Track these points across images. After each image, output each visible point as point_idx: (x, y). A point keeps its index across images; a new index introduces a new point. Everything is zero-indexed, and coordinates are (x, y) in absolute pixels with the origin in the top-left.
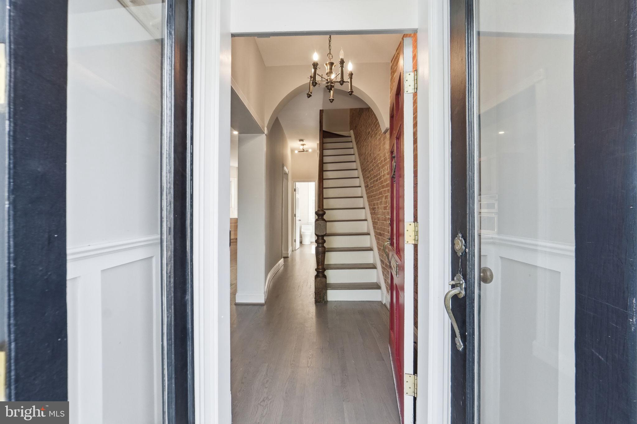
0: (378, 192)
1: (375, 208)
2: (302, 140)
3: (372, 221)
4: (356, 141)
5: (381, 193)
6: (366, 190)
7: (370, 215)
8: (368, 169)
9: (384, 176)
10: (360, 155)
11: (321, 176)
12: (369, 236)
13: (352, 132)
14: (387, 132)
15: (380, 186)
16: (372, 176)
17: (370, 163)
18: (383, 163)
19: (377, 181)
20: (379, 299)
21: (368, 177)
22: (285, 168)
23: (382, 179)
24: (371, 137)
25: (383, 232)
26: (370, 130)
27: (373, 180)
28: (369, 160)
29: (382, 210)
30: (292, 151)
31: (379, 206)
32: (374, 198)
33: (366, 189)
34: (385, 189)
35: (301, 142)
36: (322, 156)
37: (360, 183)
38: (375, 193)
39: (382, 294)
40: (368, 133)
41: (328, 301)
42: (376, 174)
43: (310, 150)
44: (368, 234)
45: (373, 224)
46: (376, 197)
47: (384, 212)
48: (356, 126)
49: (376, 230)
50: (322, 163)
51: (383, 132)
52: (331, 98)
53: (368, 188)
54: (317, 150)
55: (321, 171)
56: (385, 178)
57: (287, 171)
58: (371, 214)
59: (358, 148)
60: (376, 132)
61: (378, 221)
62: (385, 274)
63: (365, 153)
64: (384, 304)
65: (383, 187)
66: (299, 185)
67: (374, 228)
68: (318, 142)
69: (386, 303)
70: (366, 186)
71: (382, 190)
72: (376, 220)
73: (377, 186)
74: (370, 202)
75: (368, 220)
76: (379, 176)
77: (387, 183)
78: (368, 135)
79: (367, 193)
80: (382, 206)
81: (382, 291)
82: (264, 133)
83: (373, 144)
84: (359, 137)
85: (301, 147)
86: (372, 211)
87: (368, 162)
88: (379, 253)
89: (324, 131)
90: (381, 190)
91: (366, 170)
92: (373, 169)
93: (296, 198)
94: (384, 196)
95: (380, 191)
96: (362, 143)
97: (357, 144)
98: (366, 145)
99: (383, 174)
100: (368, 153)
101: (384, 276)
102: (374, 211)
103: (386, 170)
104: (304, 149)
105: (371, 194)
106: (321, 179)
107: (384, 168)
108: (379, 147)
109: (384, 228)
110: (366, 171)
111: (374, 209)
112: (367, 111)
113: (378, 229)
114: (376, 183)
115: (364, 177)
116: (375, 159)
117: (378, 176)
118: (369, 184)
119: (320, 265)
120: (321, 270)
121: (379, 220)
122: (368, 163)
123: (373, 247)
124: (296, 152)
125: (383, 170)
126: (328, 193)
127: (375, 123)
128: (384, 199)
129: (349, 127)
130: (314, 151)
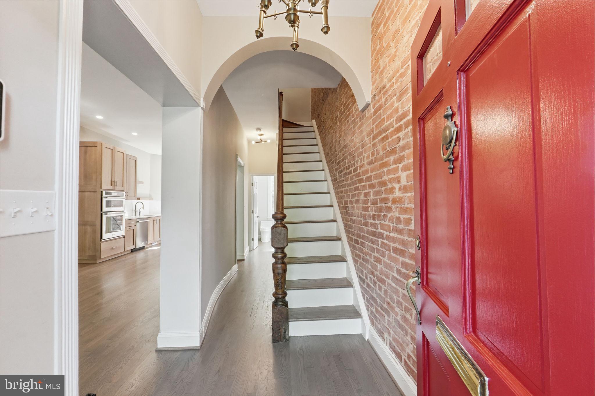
0: (353, 187)
1: (348, 207)
2: (259, 129)
3: (344, 223)
4: (318, 130)
5: (357, 189)
6: (334, 185)
7: (341, 215)
8: (336, 160)
9: (361, 166)
10: (324, 145)
11: (281, 168)
12: (339, 242)
13: (314, 121)
14: (366, 109)
15: (355, 179)
16: (342, 168)
17: (340, 152)
18: (361, 150)
19: (350, 173)
20: (359, 331)
21: (336, 170)
22: (239, 159)
23: (359, 171)
24: (340, 122)
25: (362, 240)
26: (338, 114)
27: (344, 172)
28: (337, 149)
29: (359, 210)
30: (249, 141)
31: (354, 204)
32: (345, 194)
33: (334, 183)
34: (363, 184)
35: (259, 131)
36: (281, 146)
37: (325, 176)
38: (346, 188)
39: (364, 326)
40: (335, 118)
41: (290, 337)
42: (348, 165)
43: (269, 141)
44: (339, 239)
45: (345, 227)
46: (349, 193)
47: (364, 214)
48: (319, 115)
49: (350, 236)
50: (281, 155)
51: (360, 109)
52: (294, 42)
53: (336, 182)
54: (277, 141)
55: (281, 162)
56: (363, 169)
57: (242, 163)
58: (342, 213)
59: (321, 138)
60: (347, 113)
61: (353, 225)
62: (367, 298)
63: (332, 141)
64: (366, 340)
65: (361, 181)
66: (256, 179)
67: (347, 232)
68: (277, 132)
69: (370, 340)
70: (334, 180)
71: (359, 184)
72: (349, 223)
73: (351, 180)
74: (339, 199)
75: (338, 220)
76: (354, 168)
77: (368, 175)
78: (335, 120)
79: (335, 189)
80: (359, 205)
81: (363, 321)
82: (199, 106)
83: (343, 129)
84: (322, 126)
85: (259, 137)
86: (342, 211)
87: (336, 151)
88: (355, 266)
89: (283, 120)
90: (357, 185)
91: (333, 161)
92: (343, 158)
93: (254, 193)
94: (362, 192)
95: (355, 186)
96: (327, 131)
97: (320, 133)
98: (332, 133)
99: (359, 164)
100: (336, 141)
101: (364, 299)
102: (345, 211)
103: (365, 159)
104: (262, 139)
105: (341, 189)
106: (281, 172)
107: (362, 157)
108: (353, 130)
109: (363, 235)
110: (333, 163)
111: (346, 208)
112: (334, 93)
113: (353, 235)
114: (349, 176)
115: (330, 170)
116: (346, 147)
117: (352, 167)
118: (338, 177)
119: (279, 289)
120: (280, 296)
121: (354, 223)
122: (335, 153)
123: (346, 256)
124: (253, 142)
125: (361, 159)
126: (287, 188)
127: (346, 103)
128: (362, 197)
129: (311, 118)
130: (272, 141)
